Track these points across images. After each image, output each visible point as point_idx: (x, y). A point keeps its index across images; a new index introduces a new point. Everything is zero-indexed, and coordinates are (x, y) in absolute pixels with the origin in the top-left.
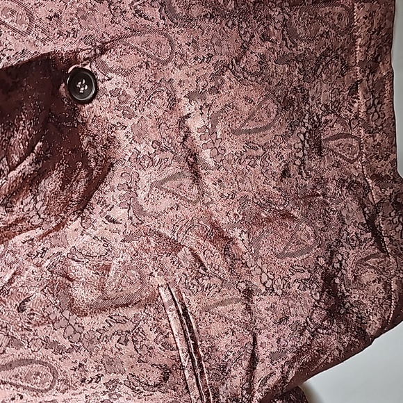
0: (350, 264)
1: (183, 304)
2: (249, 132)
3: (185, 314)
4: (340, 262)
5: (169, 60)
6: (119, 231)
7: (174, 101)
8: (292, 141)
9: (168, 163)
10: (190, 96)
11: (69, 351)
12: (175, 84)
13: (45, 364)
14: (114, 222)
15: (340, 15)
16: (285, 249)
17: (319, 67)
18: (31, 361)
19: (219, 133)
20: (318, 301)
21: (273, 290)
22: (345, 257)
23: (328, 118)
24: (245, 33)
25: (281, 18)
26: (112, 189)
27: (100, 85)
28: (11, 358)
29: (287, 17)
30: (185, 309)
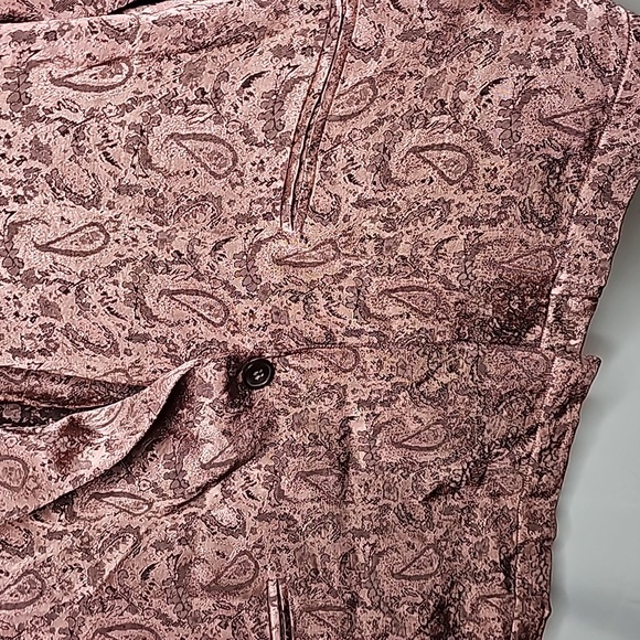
0: (470, 598)
1: (287, 602)
2: (410, 448)
3: (287, 611)
4: (460, 593)
5: (350, 370)
6: (255, 508)
7: (342, 403)
8: (453, 467)
9: (319, 457)
10: (360, 403)
11: (175, 625)
12: (348, 391)
13: (152, 631)
14: (253, 498)
15: (537, 362)
16: (403, 570)
17: (501, 403)
18: (142, 627)
19: (378, 442)
20: (424, 627)
21: (379, 606)
22: (467, 589)
23: (501, 450)
24: (433, 363)
25: (475, 354)
26: (259, 467)
27: (277, 374)
28: (126, 621)
29: (481, 354)
30: (287, 606)
